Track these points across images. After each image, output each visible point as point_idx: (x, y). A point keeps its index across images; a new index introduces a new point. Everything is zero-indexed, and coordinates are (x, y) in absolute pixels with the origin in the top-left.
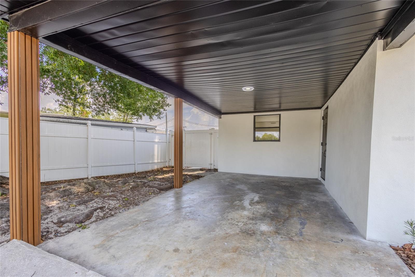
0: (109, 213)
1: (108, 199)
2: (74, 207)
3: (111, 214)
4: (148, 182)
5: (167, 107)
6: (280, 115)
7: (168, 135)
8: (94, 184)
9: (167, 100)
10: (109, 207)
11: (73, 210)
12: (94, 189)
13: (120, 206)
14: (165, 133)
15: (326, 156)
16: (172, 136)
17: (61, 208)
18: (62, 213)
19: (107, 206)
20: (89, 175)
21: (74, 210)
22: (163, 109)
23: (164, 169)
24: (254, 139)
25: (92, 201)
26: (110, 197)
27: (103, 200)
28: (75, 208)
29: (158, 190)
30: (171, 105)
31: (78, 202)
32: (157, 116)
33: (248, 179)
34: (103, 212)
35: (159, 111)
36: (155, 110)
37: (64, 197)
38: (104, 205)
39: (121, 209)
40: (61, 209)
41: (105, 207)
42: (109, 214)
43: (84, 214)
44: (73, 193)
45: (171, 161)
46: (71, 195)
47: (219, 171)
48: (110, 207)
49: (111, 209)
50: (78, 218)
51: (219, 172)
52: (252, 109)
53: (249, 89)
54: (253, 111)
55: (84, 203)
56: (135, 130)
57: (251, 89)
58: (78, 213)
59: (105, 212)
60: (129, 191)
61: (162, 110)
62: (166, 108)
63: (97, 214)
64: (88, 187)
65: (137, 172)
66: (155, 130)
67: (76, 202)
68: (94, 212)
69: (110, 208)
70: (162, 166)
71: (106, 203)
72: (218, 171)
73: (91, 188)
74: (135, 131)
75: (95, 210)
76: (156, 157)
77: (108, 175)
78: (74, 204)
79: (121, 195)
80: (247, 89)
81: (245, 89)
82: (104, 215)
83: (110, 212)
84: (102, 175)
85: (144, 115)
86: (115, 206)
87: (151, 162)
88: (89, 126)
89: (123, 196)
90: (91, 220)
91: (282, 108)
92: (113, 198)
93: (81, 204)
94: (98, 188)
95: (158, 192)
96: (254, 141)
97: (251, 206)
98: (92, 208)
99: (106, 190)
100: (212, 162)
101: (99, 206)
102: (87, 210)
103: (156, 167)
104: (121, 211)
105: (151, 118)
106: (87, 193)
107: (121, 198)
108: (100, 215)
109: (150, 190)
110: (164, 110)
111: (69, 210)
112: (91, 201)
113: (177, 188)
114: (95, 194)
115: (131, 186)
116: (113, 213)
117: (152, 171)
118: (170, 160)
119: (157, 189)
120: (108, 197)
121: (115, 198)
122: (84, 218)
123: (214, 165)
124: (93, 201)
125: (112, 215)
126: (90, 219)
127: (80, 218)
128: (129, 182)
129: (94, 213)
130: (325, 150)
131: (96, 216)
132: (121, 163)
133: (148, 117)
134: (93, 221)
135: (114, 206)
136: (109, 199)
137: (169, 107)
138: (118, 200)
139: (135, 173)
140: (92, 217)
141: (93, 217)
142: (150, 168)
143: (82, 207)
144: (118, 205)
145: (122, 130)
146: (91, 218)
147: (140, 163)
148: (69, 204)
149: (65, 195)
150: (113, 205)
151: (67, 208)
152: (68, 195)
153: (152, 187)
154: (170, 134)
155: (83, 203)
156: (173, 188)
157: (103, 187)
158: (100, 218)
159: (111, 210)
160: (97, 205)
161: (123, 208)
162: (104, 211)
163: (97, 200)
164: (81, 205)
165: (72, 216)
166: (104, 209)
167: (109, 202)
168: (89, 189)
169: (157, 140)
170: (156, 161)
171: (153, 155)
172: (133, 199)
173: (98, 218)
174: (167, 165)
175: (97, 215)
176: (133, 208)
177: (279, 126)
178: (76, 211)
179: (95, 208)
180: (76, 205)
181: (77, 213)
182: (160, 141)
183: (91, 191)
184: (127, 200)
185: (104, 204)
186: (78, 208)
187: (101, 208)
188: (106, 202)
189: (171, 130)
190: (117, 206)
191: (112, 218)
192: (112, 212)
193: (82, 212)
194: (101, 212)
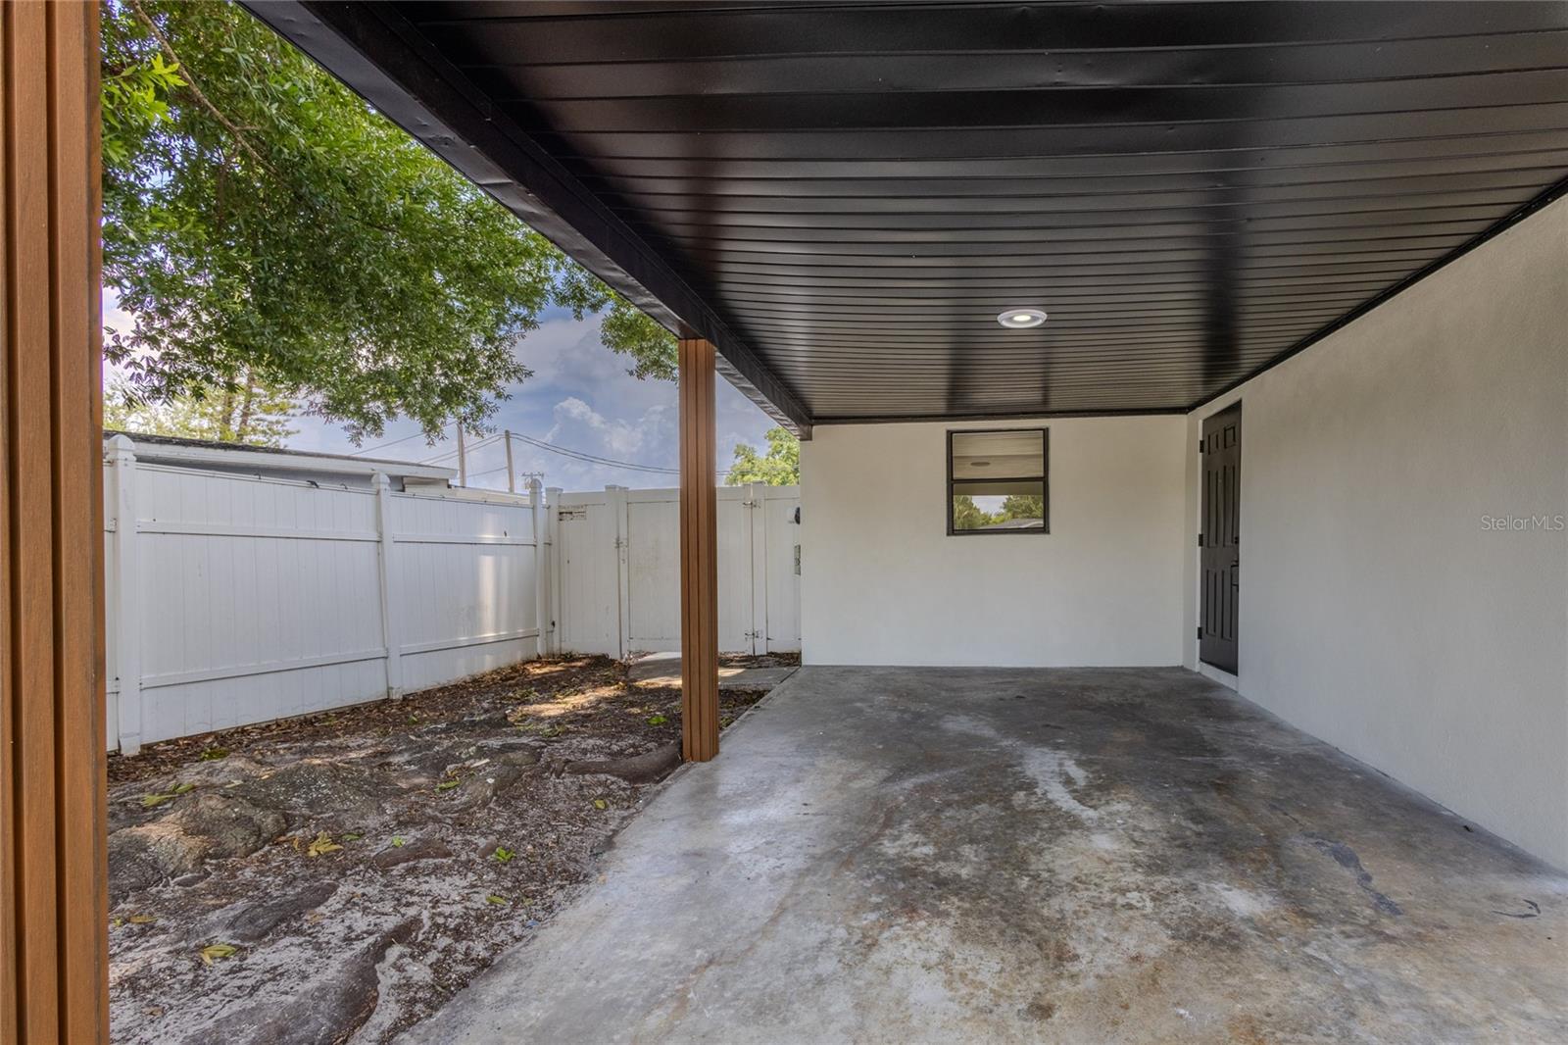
0: (460, 957)
1: (412, 871)
2: (234, 962)
3: (474, 955)
4: (544, 744)
5: (514, 381)
6: (1046, 431)
7: (542, 514)
8: (276, 794)
9: (513, 351)
10: (440, 920)
11: (238, 983)
12: (287, 821)
13: (495, 899)
14: (528, 502)
15: (1238, 586)
16: (561, 513)
17: (143, 982)
18: (170, 1017)
19: (425, 915)
20: (127, 736)
21: (249, 982)
22: (493, 392)
23: (536, 671)
24: (948, 524)
25: (327, 900)
26: (418, 857)
27: (383, 881)
28: (241, 969)
29: (624, 784)
30: (529, 374)
31: (243, 919)
32: (465, 420)
33: (954, 690)
34: (425, 953)
35: (475, 400)
36: (452, 395)
37: (116, 903)
38: (412, 912)
39: (509, 917)
40: (146, 990)
41: (416, 921)
42: (464, 962)
43: (331, 996)
44: (171, 868)
45: (560, 629)
46: (156, 883)
47: (804, 662)
48: (446, 917)
49: (456, 930)
50: (302, 1025)
51: (806, 666)
52: (940, 406)
53: (1028, 318)
54: (942, 411)
55: (282, 920)
56: (382, 487)
57: (1034, 319)
58: (287, 993)
59: (433, 956)
60: (491, 805)
61: (486, 395)
62: (509, 386)
63: (395, 977)
64: (251, 819)
65: (397, 696)
66: (449, 486)
67: (231, 925)
68: (377, 966)
69: (452, 923)
70: (518, 657)
71: (415, 899)
72: (803, 664)
73: (268, 821)
74: (382, 492)
75: (378, 953)
76: (488, 615)
77: (241, 724)
78: (223, 937)
79: (468, 837)
80: (1017, 318)
81: (1010, 319)
82: (436, 971)
83: (462, 947)
84: (209, 731)
85: (390, 413)
86: (468, 904)
87: (463, 639)
88: (121, 463)
89: (482, 842)
90: (375, 1019)
91: (1054, 406)
92: (436, 860)
93: (266, 934)
94: (305, 811)
95: (628, 792)
96: (948, 534)
97: (1091, 807)
98: (359, 946)
99: (362, 817)
100: (760, 627)
101: (390, 923)
102: (335, 965)
103: (487, 664)
104: (517, 931)
105: (432, 427)
106: (256, 850)
107: (473, 856)
108: (415, 978)
109: (589, 786)
110: (499, 396)
111: (209, 985)
112: (319, 904)
113: (701, 760)
114: (313, 853)
115: (491, 781)
116: (479, 949)
117: (475, 681)
118: (553, 624)
119: (618, 776)
120: (408, 860)
121: (449, 861)
122: (336, 1021)
123: (768, 639)
124: (331, 901)
125: (485, 966)
126: (367, 1018)
127: (312, 1024)
128: (458, 759)
129: (379, 974)
130: (1235, 563)
131: (393, 987)
132: (314, 658)
133: (417, 424)
134: (388, 1024)
135: (466, 908)
136: (415, 868)
137: (521, 380)
138: (468, 865)
139: (388, 701)
140: (376, 999)
141: (380, 1002)
142: (459, 670)
143: (286, 952)
144: (483, 896)
145: (317, 486)
146: (371, 1011)
147: (414, 647)
148: (183, 944)
149: (118, 887)
150: (455, 902)
151: (191, 976)
152: (140, 888)
153: (589, 772)
154: (549, 508)
155: (276, 925)
156: (683, 762)
157: (338, 805)
158: (420, 994)
159: (458, 934)
160: (372, 919)
161: (514, 907)
162: (425, 949)
163: (352, 889)
164: (274, 941)
165: (252, 1023)
166: (416, 937)
167: (425, 887)
168: (260, 829)
169: (489, 537)
170: (489, 635)
171: (475, 609)
172: (534, 847)
173: (413, 1001)
174: (540, 649)
175: (395, 980)
176: (571, 899)
177: (1041, 474)
178: (269, 986)
179: (371, 940)
180: (237, 942)
181: (283, 997)
182: (507, 540)
183: (273, 840)
184: (510, 860)
185: (408, 905)
186: (262, 957)
187: (402, 934)
188: (411, 893)
189: (555, 490)
190: (481, 900)
191: (499, 986)
192: (471, 943)
193: (309, 986)
194: (412, 956)
